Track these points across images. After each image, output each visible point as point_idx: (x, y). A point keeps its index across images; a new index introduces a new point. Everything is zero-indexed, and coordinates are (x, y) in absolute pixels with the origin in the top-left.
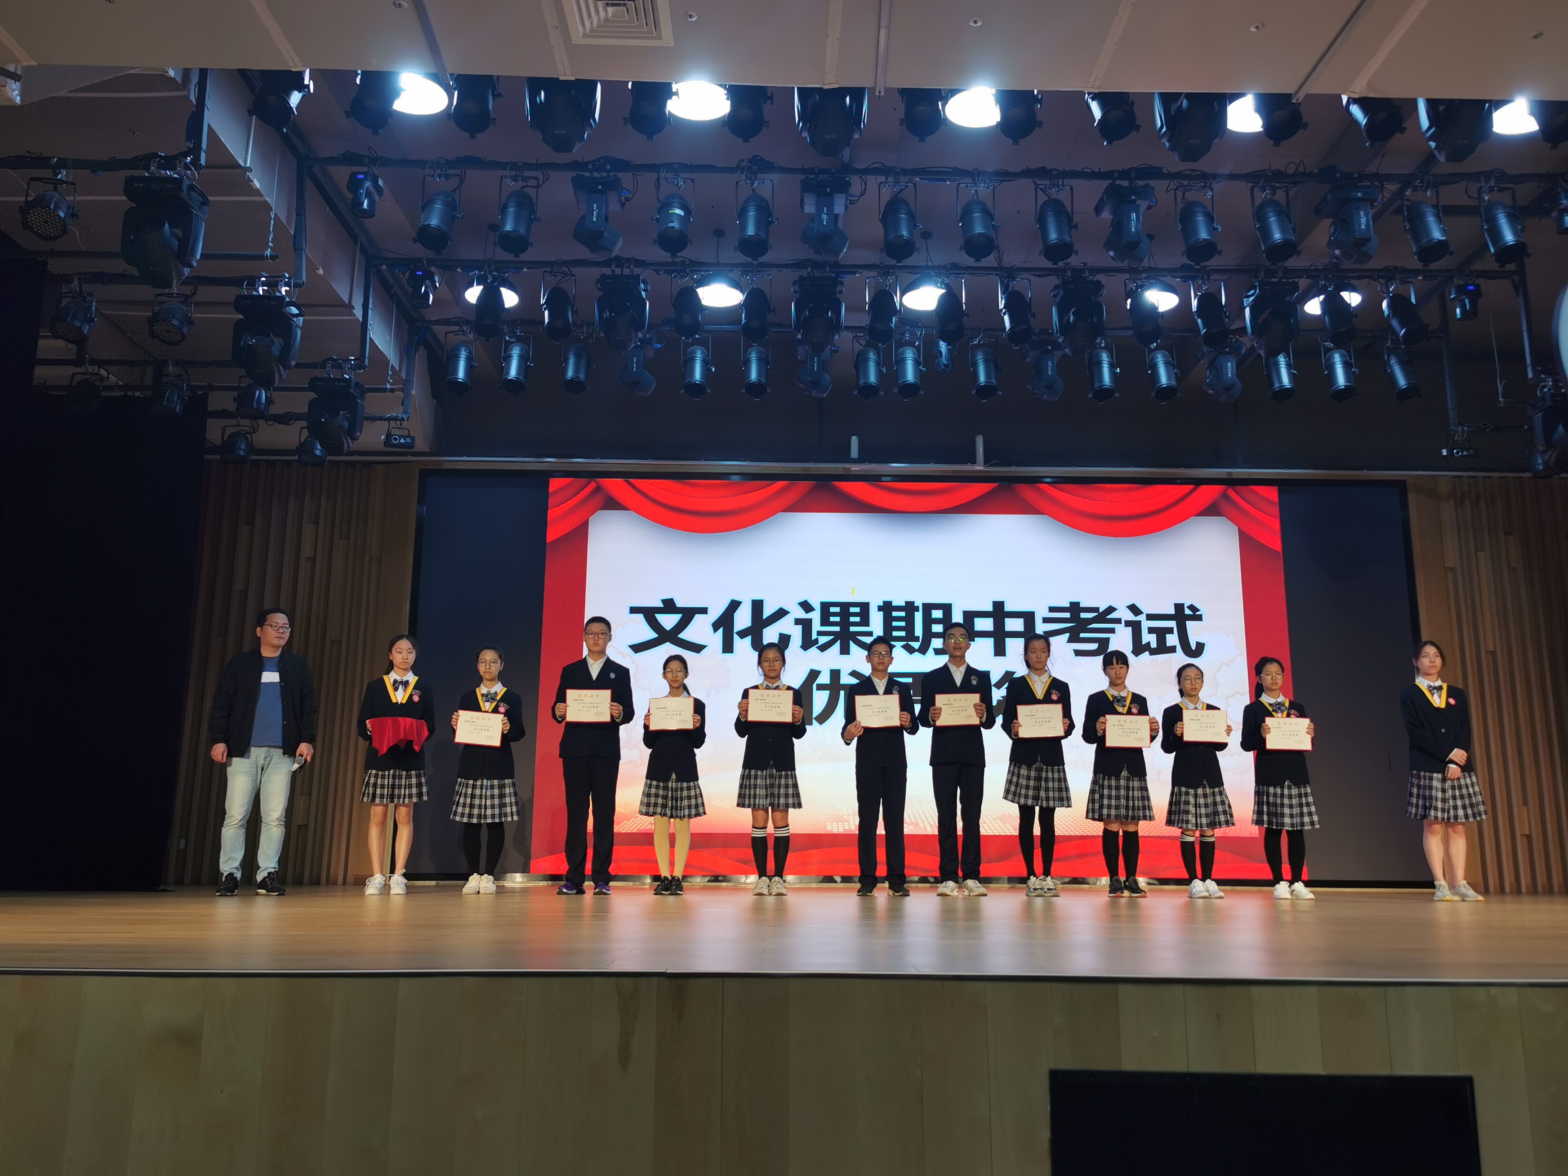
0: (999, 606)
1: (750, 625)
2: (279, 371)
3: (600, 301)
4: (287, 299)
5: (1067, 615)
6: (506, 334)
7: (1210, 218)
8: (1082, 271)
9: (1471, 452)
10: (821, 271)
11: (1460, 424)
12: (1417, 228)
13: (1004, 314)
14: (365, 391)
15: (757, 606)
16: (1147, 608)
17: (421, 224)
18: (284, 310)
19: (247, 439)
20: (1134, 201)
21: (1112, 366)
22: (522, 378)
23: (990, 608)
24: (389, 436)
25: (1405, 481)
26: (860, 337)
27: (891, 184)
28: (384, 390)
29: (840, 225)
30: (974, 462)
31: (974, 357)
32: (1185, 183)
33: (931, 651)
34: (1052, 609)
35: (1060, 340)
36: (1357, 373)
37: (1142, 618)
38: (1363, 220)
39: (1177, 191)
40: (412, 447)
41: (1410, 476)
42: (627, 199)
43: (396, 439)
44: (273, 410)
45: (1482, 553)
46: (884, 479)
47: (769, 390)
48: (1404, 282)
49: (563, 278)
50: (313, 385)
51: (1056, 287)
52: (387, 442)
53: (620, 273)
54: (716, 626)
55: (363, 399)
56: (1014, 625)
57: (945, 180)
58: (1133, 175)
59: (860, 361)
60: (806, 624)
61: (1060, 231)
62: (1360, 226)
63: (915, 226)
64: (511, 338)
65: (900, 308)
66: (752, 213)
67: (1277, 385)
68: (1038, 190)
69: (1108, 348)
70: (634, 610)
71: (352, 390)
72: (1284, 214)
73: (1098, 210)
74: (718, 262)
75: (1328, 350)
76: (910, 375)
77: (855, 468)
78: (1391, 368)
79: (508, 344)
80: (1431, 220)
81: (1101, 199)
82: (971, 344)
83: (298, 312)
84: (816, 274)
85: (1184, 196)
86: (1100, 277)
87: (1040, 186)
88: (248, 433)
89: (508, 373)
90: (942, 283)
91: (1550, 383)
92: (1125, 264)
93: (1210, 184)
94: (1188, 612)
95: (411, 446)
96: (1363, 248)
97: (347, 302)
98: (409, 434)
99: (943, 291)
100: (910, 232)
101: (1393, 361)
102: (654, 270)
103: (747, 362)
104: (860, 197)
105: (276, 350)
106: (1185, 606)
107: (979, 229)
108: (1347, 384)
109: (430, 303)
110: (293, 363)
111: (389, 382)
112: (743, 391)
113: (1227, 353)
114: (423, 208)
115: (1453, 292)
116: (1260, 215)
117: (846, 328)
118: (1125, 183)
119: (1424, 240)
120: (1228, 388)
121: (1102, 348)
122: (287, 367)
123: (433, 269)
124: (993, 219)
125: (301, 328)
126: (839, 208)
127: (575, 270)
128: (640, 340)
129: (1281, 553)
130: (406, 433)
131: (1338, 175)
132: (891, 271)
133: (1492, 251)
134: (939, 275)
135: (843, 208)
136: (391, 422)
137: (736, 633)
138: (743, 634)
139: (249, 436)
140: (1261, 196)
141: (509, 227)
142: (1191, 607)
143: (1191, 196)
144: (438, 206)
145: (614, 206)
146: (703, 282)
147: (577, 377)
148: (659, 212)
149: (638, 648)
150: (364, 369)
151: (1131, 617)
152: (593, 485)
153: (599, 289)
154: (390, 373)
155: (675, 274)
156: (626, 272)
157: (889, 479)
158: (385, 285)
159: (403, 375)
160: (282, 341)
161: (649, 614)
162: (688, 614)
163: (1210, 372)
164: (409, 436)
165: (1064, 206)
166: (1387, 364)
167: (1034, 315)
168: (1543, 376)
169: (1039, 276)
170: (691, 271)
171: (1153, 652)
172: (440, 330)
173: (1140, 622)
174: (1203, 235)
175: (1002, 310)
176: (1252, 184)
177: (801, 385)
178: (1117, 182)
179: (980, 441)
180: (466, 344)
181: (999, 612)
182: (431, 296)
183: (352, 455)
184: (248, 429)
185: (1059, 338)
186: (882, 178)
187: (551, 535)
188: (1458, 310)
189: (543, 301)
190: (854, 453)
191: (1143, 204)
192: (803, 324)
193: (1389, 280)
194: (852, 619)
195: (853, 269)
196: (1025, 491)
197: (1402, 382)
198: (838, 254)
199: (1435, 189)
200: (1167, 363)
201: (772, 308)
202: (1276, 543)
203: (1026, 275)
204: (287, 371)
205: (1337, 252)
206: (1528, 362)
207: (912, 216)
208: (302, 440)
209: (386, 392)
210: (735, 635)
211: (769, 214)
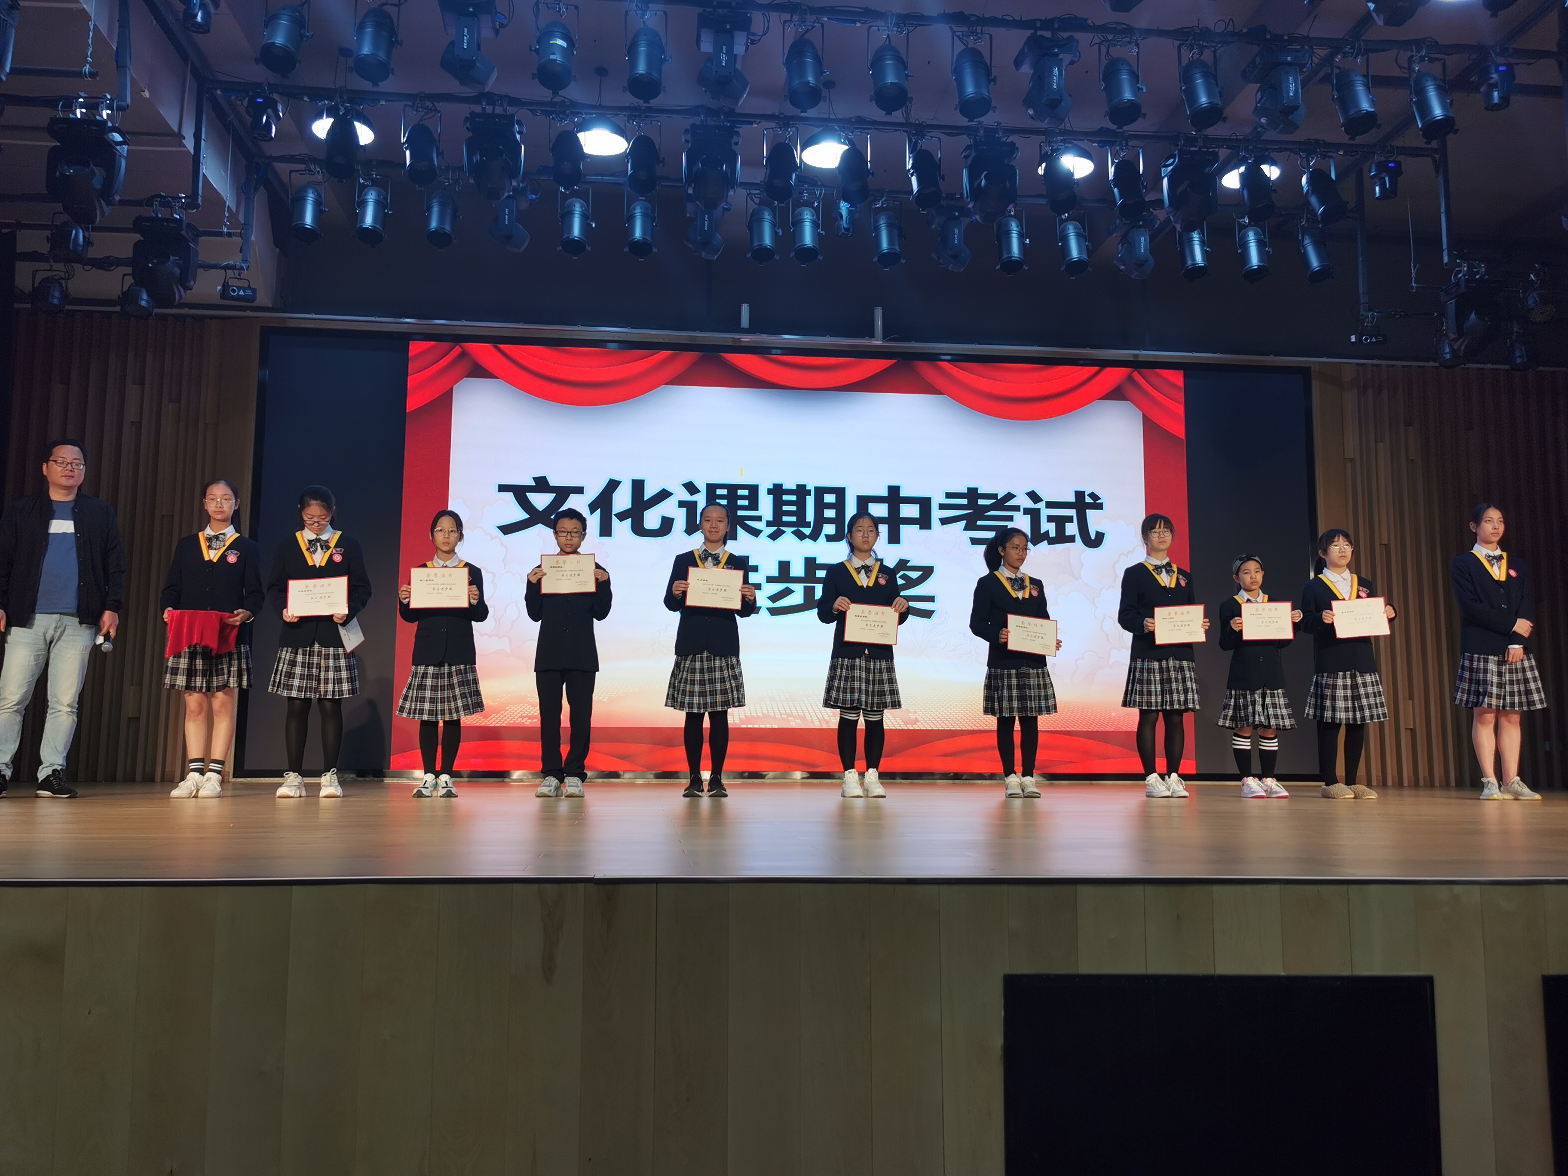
0: (894, 490)
1: (630, 506)
2: (101, 207)
3: (470, 143)
4: (110, 124)
5: (964, 501)
6: (359, 176)
7: (1135, 77)
8: (996, 131)
9: (1380, 339)
10: (714, 119)
11: (1370, 310)
12: (1346, 99)
13: (912, 175)
14: (198, 234)
15: (638, 486)
16: (1046, 497)
17: (264, 42)
18: (105, 136)
19: (61, 284)
20: (1057, 55)
21: (1021, 237)
22: (378, 226)
23: (885, 493)
24: (225, 286)
25: (1310, 367)
26: (754, 194)
27: (796, 23)
28: (220, 234)
29: (738, 66)
30: (872, 336)
31: (876, 221)
32: (1110, 37)
33: (822, 538)
34: (949, 495)
35: (970, 206)
36: (1271, 253)
37: (1041, 505)
38: (1292, 87)
39: (1102, 46)
40: (253, 301)
41: (1314, 363)
42: (502, 25)
43: (234, 291)
44: (93, 253)
45: (1382, 444)
46: (774, 351)
47: (655, 250)
48: (1324, 156)
49: (426, 114)
50: (138, 225)
51: (968, 147)
52: (224, 294)
53: (491, 111)
54: (593, 507)
55: (196, 242)
56: (909, 511)
57: (855, 22)
58: (1056, 26)
59: (754, 222)
60: (690, 507)
61: (977, 85)
62: (1288, 92)
63: (822, 72)
64: (367, 181)
65: (801, 164)
66: (642, 49)
67: (1189, 262)
68: (955, 37)
69: (1017, 217)
70: (503, 488)
71: (183, 233)
72: (1211, 76)
73: (1018, 63)
74: (600, 104)
75: (1243, 227)
76: (808, 239)
77: (746, 339)
78: (1305, 248)
79: (363, 187)
80: (1360, 89)
81: (1022, 51)
82: (873, 207)
83: (121, 139)
84: (710, 122)
85: (1108, 52)
86: (1013, 138)
87: (957, 33)
88: (62, 278)
89: (363, 221)
90: (846, 138)
91: (1465, 269)
92: (1044, 125)
93: (1136, 40)
94: (1088, 500)
95: (252, 299)
96: (1290, 117)
97: (176, 130)
98: (249, 286)
99: (846, 147)
100: (817, 78)
101: (1307, 241)
102: (529, 110)
103: (631, 218)
104: (762, 36)
105: (97, 183)
106: (1086, 494)
107: (891, 78)
108: (1259, 264)
109: (273, 135)
110: (117, 198)
111: (226, 225)
112: (626, 249)
113: (1141, 227)
114: (267, 24)
115: (1373, 170)
116: (1186, 77)
117: (743, 184)
118: (1048, 34)
119: (1352, 112)
120: (1141, 264)
121: (1011, 216)
122: (109, 203)
123: (276, 96)
124: (906, 68)
125: (126, 158)
126: (739, 49)
127: (440, 105)
128: (515, 190)
129: (1185, 441)
130: (244, 284)
131: (1268, 37)
132: (791, 123)
133: (1420, 126)
134: (843, 129)
135: (744, 48)
136: (227, 271)
137: (616, 515)
138: (622, 516)
139: (63, 282)
140: (1188, 55)
141: (366, 50)
142: (1093, 496)
143: (1115, 52)
144: (284, 22)
145: (487, 32)
146: (583, 127)
147: (441, 228)
148: (538, 42)
149: (507, 529)
150: (197, 209)
151: (1029, 504)
152: (457, 350)
153: (467, 128)
154: (227, 215)
155: (554, 116)
156: (499, 110)
157: (779, 351)
158: (220, 114)
159: (241, 218)
160: (104, 174)
161: (520, 493)
162: (563, 493)
163: (1122, 245)
164: (249, 287)
165: (982, 57)
166: (1300, 244)
167: (943, 178)
168: (1458, 261)
169: (949, 135)
170: (572, 113)
171: (1052, 541)
172: (282, 168)
173: (1038, 511)
174: (1128, 95)
175: (909, 170)
176: (1180, 42)
177: (690, 246)
178: (1039, 33)
179: (879, 313)
180: (314, 185)
181: (894, 497)
182: (274, 127)
183: (183, 308)
184: (62, 275)
185: (969, 203)
186: (787, 16)
187: (412, 403)
188: (1377, 189)
189: (403, 140)
190: (745, 322)
191: (1066, 58)
192: (694, 177)
193: (1310, 153)
194: (740, 503)
195: (750, 118)
196: (925, 369)
197: (1315, 263)
198: (737, 100)
199: (1366, 56)
200: (1078, 235)
201: (661, 159)
202: (1179, 429)
203: (936, 133)
204: (110, 207)
205: (1263, 120)
206: (1445, 246)
207: (819, 62)
208: (125, 289)
209: (222, 236)
210: (613, 516)
211: (663, 51)
